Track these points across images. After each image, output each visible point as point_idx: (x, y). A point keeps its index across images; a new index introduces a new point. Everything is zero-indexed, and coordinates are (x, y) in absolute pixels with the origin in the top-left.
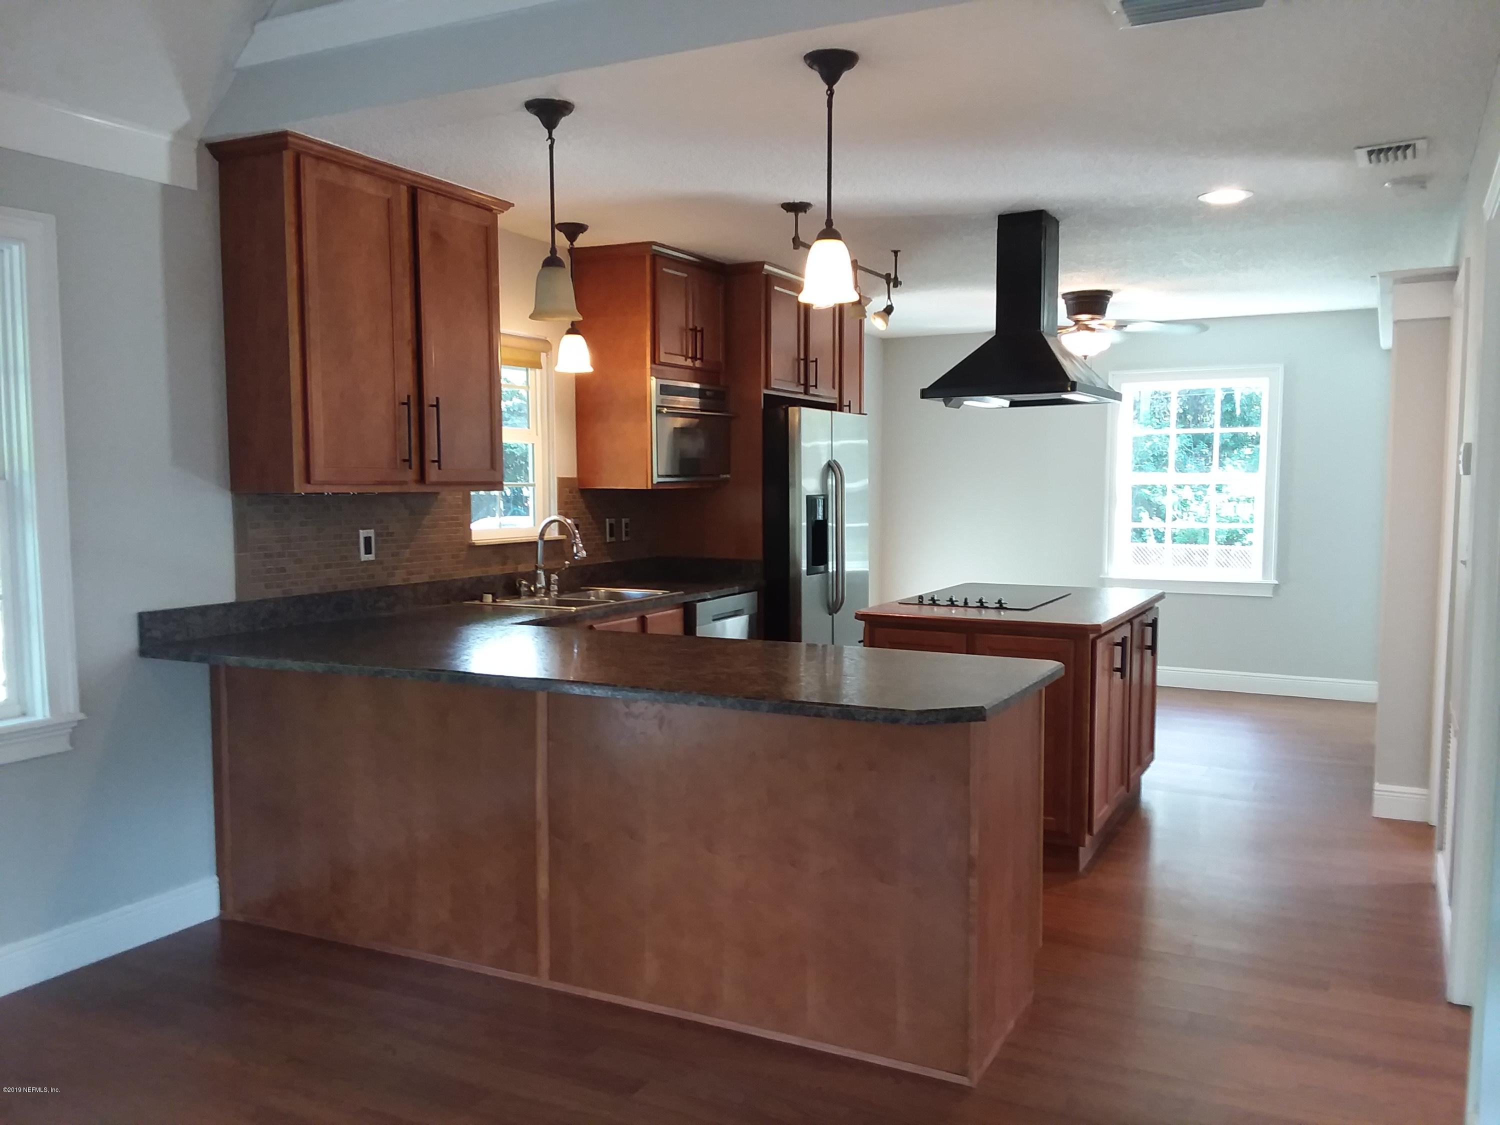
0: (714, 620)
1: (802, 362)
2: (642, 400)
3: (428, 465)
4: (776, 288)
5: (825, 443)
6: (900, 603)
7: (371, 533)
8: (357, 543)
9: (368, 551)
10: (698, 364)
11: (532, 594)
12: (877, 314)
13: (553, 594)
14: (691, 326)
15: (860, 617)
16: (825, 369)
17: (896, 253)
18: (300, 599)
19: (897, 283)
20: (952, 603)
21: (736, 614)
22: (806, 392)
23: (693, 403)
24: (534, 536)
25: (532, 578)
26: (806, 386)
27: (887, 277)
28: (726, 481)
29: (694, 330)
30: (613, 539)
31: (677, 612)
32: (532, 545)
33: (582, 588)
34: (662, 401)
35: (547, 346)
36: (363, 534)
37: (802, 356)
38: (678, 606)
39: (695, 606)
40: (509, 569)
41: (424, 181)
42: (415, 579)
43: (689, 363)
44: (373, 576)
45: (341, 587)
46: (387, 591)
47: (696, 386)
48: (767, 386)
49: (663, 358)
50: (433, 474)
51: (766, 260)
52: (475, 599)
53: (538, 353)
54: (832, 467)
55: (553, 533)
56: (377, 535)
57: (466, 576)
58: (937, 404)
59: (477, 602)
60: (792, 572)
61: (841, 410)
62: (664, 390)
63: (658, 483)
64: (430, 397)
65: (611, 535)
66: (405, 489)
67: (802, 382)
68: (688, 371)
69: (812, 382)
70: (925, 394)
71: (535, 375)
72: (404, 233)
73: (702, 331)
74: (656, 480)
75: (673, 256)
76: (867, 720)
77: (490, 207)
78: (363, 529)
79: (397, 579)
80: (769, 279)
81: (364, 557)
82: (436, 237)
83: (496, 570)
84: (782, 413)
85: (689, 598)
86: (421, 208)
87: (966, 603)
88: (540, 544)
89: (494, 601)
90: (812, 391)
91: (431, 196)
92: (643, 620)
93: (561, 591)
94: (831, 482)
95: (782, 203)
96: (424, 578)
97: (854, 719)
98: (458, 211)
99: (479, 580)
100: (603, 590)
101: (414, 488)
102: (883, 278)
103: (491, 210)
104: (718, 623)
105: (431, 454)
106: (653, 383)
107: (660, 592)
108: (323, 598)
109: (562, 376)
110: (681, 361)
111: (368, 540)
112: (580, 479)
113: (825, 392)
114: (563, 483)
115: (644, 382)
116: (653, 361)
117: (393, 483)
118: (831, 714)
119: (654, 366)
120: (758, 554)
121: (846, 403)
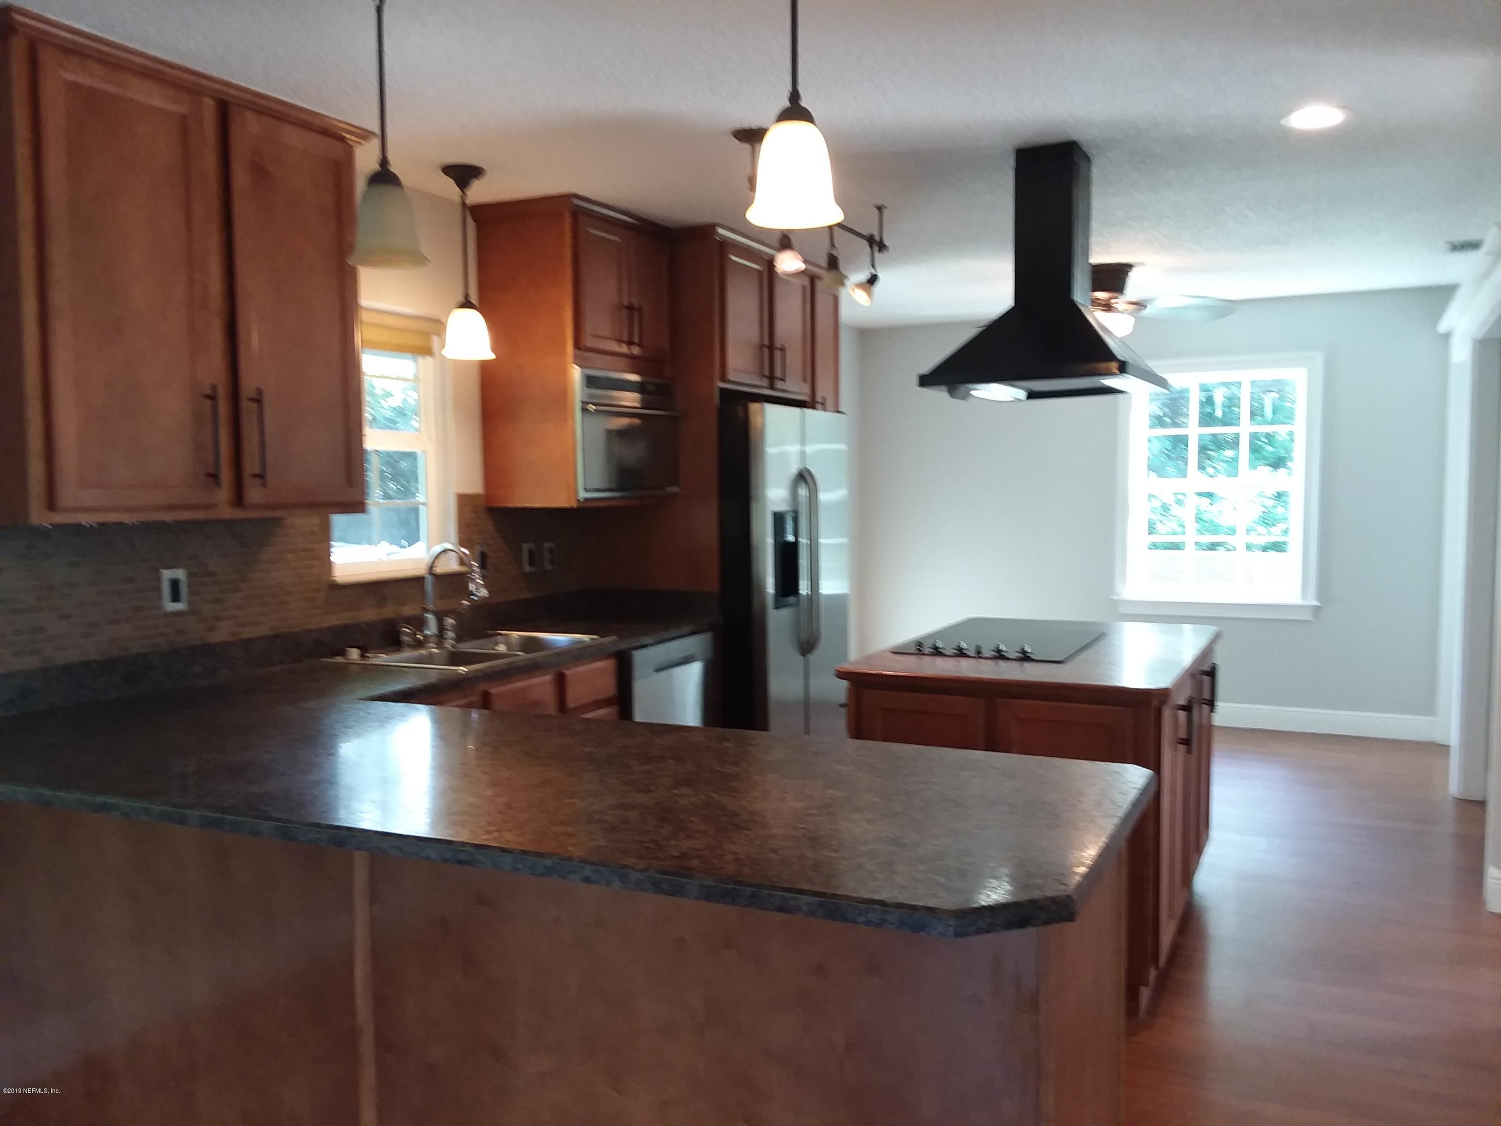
0: (659, 670)
1: (766, 351)
2: (562, 394)
3: (248, 481)
4: (734, 258)
5: (793, 449)
6: (894, 653)
7: (180, 574)
8: (158, 589)
9: (176, 598)
10: (636, 350)
11: (419, 644)
12: (860, 286)
13: (449, 643)
14: (626, 303)
15: (842, 675)
16: (794, 360)
17: (880, 209)
18: (68, 669)
19: (882, 247)
20: (961, 653)
21: (686, 660)
22: (772, 387)
23: (630, 399)
24: (420, 570)
25: (419, 623)
26: (772, 378)
27: (871, 240)
28: (674, 495)
29: (630, 308)
30: (534, 569)
31: (606, 665)
32: (418, 581)
33: (490, 632)
34: (590, 396)
35: (438, 326)
36: (167, 574)
37: (766, 342)
38: (608, 656)
39: (631, 654)
40: (389, 612)
41: (242, 95)
42: (248, 633)
43: (624, 349)
44: (185, 632)
45: (135, 648)
46: (206, 651)
47: (634, 377)
48: (724, 379)
49: (589, 342)
50: (254, 493)
51: (718, 221)
52: (337, 655)
53: (427, 335)
54: (803, 477)
55: (450, 565)
56: (190, 575)
57: (324, 625)
58: (938, 395)
59: (339, 659)
60: (756, 601)
61: (814, 408)
62: (591, 382)
63: (586, 500)
64: (248, 386)
65: (532, 563)
66: (211, 515)
67: (767, 373)
68: (625, 360)
69: (778, 373)
70: (926, 381)
71: (427, 363)
72: (210, 162)
73: (640, 310)
74: (582, 495)
75: (602, 214)
76: (868, 923)
77: (342, 135)
78: (167, 568)
79: (222, 633)
80: (724, 246)
81: (171, 607)
82: (259, 171)
83: (369, 614)
84: (740, 410)
85: (623, 646)
86: (235, 129)
87: (979, 653)
88: (429, 580)
89: (363, 656)
90: (779, 385)
91: (250, 116)
92: (561, 681)
93: (459, 639)
94: (803, 492)
95: (733, 129)
96: (264, 630)
97: (845, 919)
98: (293, 136)
99: (345, 628)
100: (515, 634)
101: (227, 512)
102: (865, 240)
103: (342, 139)
104: (663, 674)
105: (251, 465)
106: (576, 373)
107: (585, 638)
108: (104, 666)
109: (460, 365)
110: (614, 347)
111: (175, 584)
112: (487, 496)
113: (795, 387)
114: (465, 501)
115: (564, 373)
116: (577, 345)
117: (193, 507)
118: (805, 908)
119: (578, 352)
120: (712, 583)
121: (819, 399)
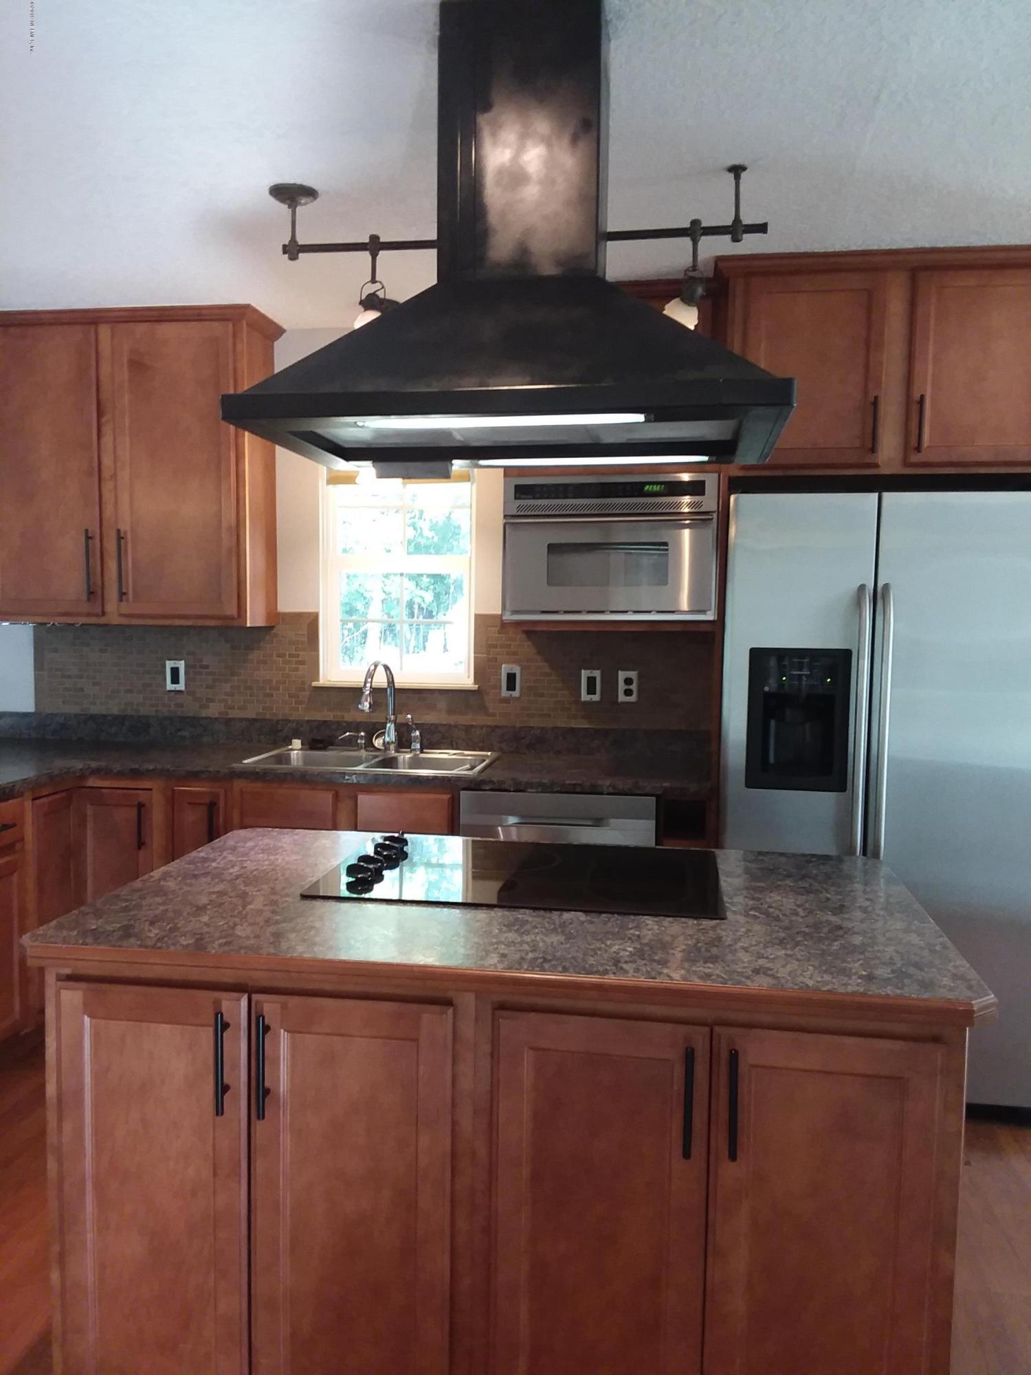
7: (180, 664)
8: (162, 672)
9: (175, 681)
18: (93, 717)
36: (170, 664)
39: (459, 794)
42: (233, 714)
44: (182, 706)
45: (144, 711)
56: (188, 667)
57: (307, 719)
62: (525, 492)
78: (170, 659)
79: (213, 711)
81: (170, 686)
82: (138, 365)
83: (356, 716)
98: (171, 332)
108: (120, 720)
111: (175, 670)
117: (80, 615)
